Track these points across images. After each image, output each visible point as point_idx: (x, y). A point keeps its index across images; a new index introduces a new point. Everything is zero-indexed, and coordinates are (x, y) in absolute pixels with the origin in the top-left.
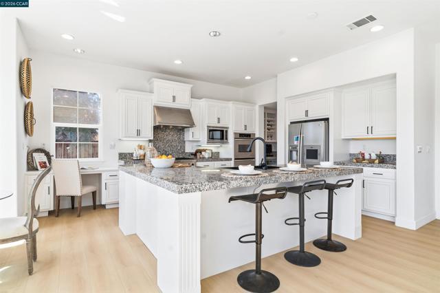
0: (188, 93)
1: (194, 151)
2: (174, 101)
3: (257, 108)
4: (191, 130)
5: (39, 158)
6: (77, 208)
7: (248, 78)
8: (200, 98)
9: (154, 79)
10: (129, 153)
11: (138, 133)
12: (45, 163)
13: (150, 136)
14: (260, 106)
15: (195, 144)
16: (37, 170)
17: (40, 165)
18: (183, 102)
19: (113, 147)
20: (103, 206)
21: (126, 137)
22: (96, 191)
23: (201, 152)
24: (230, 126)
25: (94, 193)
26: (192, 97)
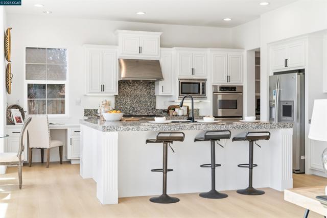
0: (157, 43)
1: (166, 108)
2: (140, 52)
3: (245, 53)
4: (161, 83)
5: (16, 113)
6: (46, 163)
7: (228, 19)
8: (171, 47)
9: (119, 31)
10: (94, 110)
11: (103, 88)
12: (20, 118)
13: (115, 91)
14: (249, 51)
15: (168, 99)
16: (14, 124)
17: (16, 119)
18: (150, 53)
19: (79, 103)
20: (69, 162)
21: (90, 93)
22: (62, 146)
23: (174, 110)
24: (208, 78)
25: (61, 148)
26: (161, 47)
